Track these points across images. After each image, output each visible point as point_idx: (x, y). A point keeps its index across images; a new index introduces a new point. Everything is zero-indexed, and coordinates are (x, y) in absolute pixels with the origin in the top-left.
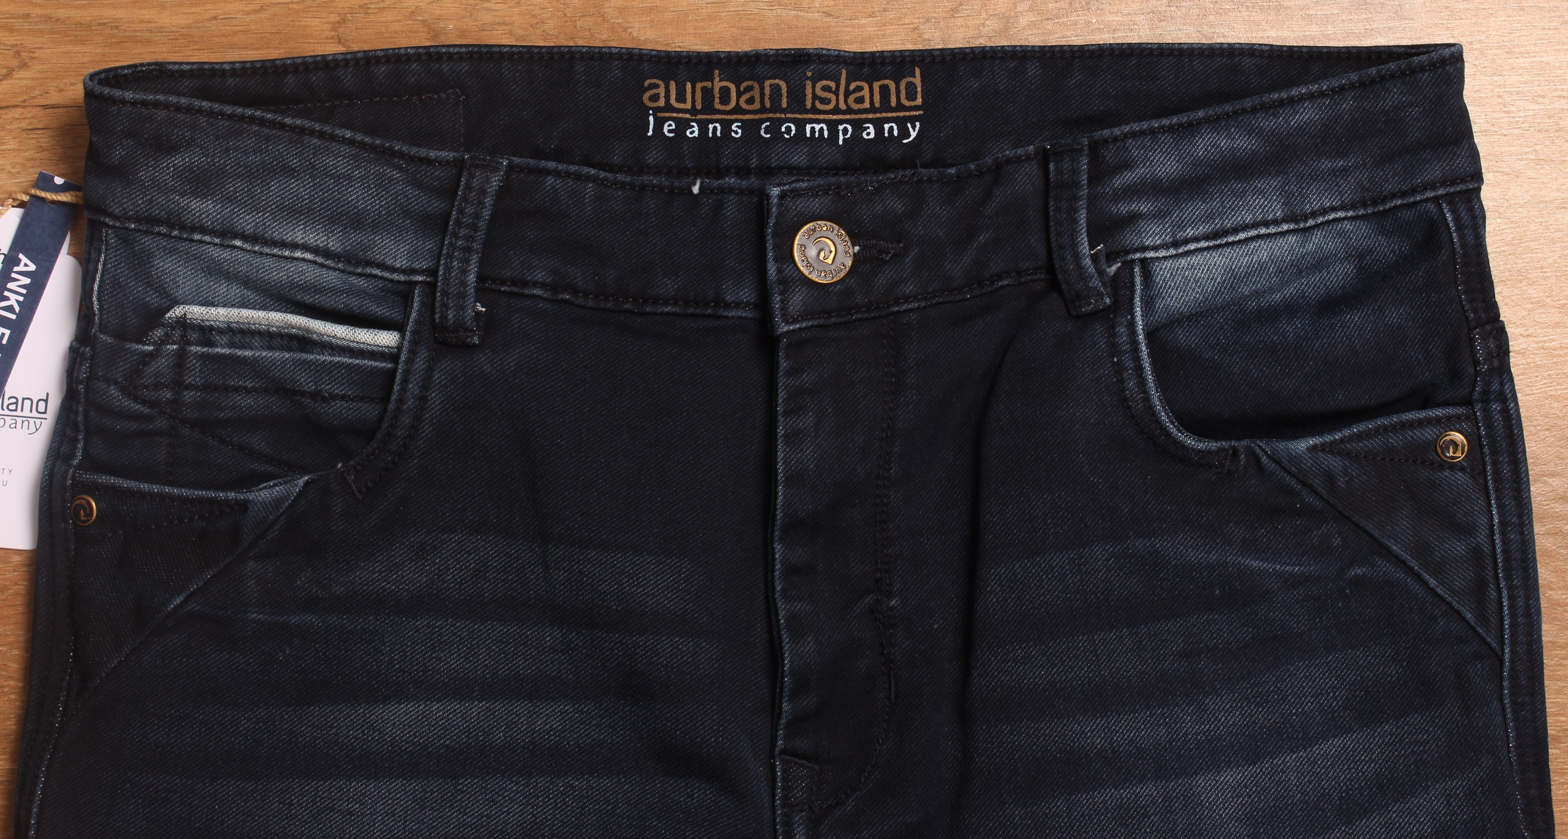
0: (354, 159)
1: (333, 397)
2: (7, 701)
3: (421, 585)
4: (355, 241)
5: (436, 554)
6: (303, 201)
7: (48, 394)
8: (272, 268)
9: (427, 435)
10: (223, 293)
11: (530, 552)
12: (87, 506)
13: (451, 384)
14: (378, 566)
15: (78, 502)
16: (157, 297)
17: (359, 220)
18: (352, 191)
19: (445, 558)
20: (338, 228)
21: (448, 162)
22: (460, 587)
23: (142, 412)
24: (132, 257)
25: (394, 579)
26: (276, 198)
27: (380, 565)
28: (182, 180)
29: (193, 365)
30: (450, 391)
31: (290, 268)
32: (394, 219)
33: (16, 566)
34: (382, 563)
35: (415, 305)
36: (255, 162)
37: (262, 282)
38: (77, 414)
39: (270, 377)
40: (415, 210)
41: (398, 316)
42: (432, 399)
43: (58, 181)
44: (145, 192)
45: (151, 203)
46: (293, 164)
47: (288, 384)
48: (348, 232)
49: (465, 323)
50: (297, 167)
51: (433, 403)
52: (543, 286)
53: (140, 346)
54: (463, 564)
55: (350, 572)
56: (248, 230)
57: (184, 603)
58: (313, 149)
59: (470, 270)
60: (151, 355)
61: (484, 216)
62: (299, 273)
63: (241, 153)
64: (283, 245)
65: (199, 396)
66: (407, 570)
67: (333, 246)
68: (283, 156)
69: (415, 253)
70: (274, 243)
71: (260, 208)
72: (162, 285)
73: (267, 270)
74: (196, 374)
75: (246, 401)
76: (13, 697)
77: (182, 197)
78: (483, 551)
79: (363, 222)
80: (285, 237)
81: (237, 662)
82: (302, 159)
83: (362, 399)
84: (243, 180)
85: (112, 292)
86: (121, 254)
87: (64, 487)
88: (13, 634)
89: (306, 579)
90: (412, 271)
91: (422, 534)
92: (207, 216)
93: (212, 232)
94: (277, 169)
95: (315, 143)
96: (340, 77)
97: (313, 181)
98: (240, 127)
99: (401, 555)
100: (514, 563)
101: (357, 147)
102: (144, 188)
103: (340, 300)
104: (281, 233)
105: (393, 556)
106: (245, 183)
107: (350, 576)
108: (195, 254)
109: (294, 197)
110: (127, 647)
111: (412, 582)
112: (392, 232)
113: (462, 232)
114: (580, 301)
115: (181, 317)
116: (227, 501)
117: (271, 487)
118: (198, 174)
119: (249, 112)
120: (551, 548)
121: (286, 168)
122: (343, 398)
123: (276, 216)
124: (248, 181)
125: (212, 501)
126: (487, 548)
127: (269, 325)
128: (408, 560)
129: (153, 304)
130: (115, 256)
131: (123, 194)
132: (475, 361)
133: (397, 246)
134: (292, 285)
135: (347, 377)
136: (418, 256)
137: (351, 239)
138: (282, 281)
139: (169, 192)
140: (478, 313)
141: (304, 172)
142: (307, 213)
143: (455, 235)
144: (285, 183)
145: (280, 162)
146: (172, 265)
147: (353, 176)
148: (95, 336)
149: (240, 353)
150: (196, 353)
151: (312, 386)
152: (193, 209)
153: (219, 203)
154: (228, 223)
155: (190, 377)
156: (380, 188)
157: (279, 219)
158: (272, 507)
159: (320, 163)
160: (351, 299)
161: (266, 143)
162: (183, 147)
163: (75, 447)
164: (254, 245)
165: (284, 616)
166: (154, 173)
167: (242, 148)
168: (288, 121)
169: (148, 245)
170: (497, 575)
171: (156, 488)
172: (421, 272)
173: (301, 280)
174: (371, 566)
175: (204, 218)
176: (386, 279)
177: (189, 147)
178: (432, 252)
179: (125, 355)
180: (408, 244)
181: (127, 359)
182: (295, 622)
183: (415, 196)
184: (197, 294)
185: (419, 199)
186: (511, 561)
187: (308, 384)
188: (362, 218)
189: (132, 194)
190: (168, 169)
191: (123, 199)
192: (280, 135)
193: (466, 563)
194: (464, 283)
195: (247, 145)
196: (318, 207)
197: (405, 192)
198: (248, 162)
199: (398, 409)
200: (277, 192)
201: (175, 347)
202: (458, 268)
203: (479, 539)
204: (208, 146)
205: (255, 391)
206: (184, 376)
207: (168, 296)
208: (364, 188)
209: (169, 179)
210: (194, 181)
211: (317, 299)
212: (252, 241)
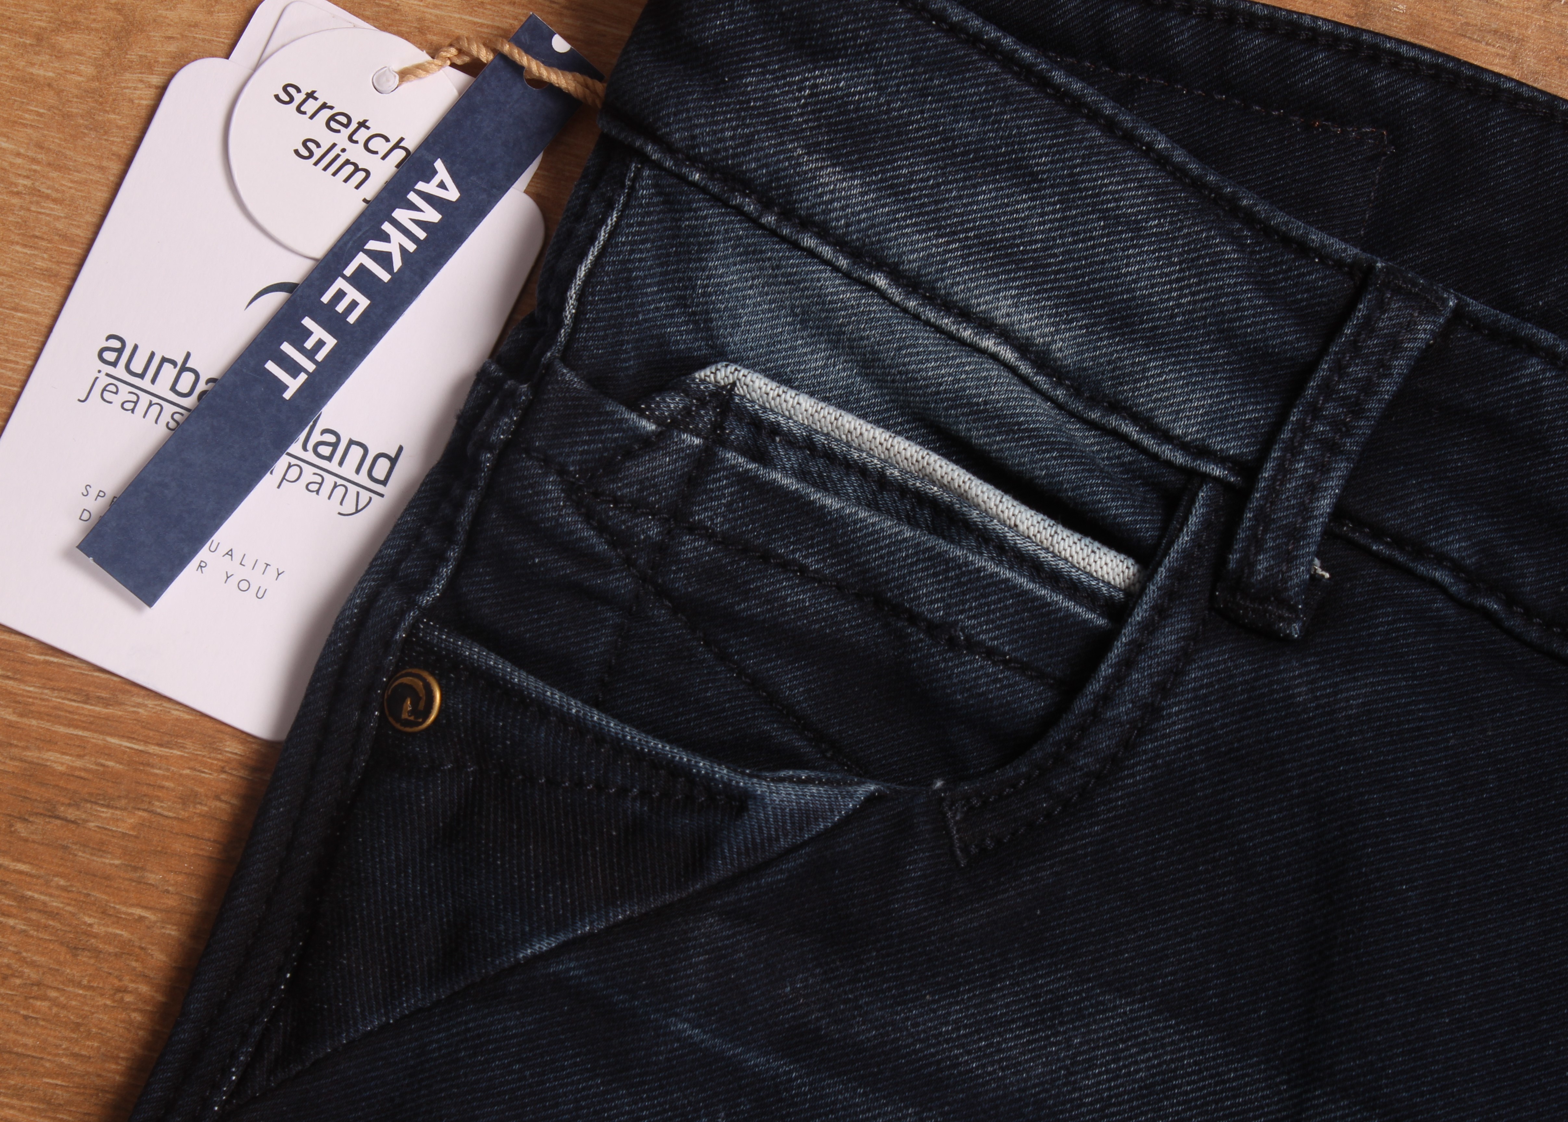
0: (1157, 194)
1: (972, 645)
2: (123, 1021)
3: (1029, 1078)
4: (1105, 355)
5: (1079, 1027)
6: (1031, 243)
7: (401, 449)
8: (930, 353)
9: (1135, 784)
10: (815, 369)
11: (1268, 1087)
12: (422, 693)
13: (1216, 701)
14: (956, 1012)
15: (406, 680)
16: (688, 332)
17: (1128, 316)
18: (1134, 256)
19: (1093, 1040)
20: (1083, 318)
21: (1339, 264)
22: (1102, 1109)
23: (593, 546)
24: (668, 238)
25: (980, 1048)
26: (982, 218)
27: (961, 1011)
28: (818, 119)
29: (718, 489)
30: (1209, 713)
31: (964, 365)
32: (1196, 338)
33: (228, 761)
34: (967, 1008)
35: (1193, 520)
36: (966, 136)
37: (900, 373)
38: (459, 506)
39: (858, 564)
40: (1246, 334)
41: (1147, 530)
42: (1170, 716)
43: (560, 45)
44: (745, 118)
45: (749, 143)
46: (1037, 165)
47: (891, 590)
48: (1098, 333)
49: (1286, 589)
50: (1044, 172)
51: (1169, 726)
52: (1456, 567)
53: (633, 416)
54: (1124, 1066)
55: (899, 1004)
56: (910, 262)
57: (553, 953)
58: (1086, 148)
59: (1326, 489)
60: (648, 443)
61: (1382, 393)
62: (979, 379)
63: (948, 107)
64: (965, 315)
65: (708, 554)
66: (1011, 1039)
67: (1060, 350)
68: (1025, 142)
69: (1220, 419)
70: (947, 306)
71: (945, 227)
72: (707, 312)
73: (918, 354)
74: (718, 508)
75: (797, 594)
76: (137, 1017)
77: (809, 154)
78: (1172, 1052)
79: (1134, 324)
80: (974, 301)
81: (616, 1107)
82: (1058, 161)
83: (1023, 668)
84: (931, 161)
85: (610, 292)
86: (651, 223)
87: (387, 644)
88: (177, 893)
89: (805, 987)
90: (1202, 452)
91: (1063, 978)
92: (843, 208)
93: (840, 244)
94: (1003, 163)
95: (1093, 139)
96: (1169, 29)
97: (1063, 210)
98: (965, 55)
99: (1007, 1005)
100: (1227, 1098)
101: (1171, 174)
102: (745, 110)
103: (1042, 460)
104: (969, 290)
105: (991, 1001)
106: (934, 169)
107: (897, 1013)
108: (791, 274)
109: (1015, 229)
110: (407, 1001)
111: (1014, 1066)
112: (1186, 361)
113: (1330, 409)
114: (1515, 623)
115: (724, 387)
116: (709, 778)
117: (800, 782)
118: (852, 120)
119: (992, 33)
120: (1319, 1097)
121: (1019, 168)
122: (990, 653)
123: (970, 255)
124: (939, 167)
125: (676, 770)
126: (1180, 1050)
127: (886, 462)
128: (1019, 1019)
129: (677, 342)
130: (640, 224)
131: (700, 108)
132: (1280, 672)
133: (1188, 394)
134: (958, 399)
135: (1012, 615)
136: (1225, 426)
137: (1099, 348)
138: (941, 384)
139: (788, 134)
140: (1315, 579)
141: (1052, 186)
142: (1032, 268)
143: (1314, 411)
144: (1008, 196)
145: (1014, 151)
146: (740, 280)
147: (1145, 229)
148: (549, 366)
149: (816, 496)
150: (733, 467)
151: (938, 610)
152: (821, 185)
153: (874, 191)
154: (875, 234)
155: (706, 510)
156: (1189, 269)
157: (974, 262)
158: (793, 823)
159: (1089, 180)
160: (1066, 465)
161: (1001, 105)
162: (845, 56)
163: (433, 571)
164: (908, 295)
165: (737, 1046)
166: (772, 88)
167: (954, 98)
168: (1058, 76)
169: (710, 225)
170: (1184, 1111)
171: (575, 707)
172: (1221, 459)
173: (980, 395)
174: (943, 1007)
175: (835, 210)
176: (1144, 450)
177: (856, 61)
178: (1256, 427)
179: (599, 423)
180: (1211, 397)
181: (601, 432)
182: (756, 1065)
183: (1255, 307)
184: (766, 354)
185: (1261, 314)
186: (1222, 1092)
187: (932, 602)
188: (1135, 315)
189: (718, 114)
190: (800, 91)
191: (698, 117)
192: (1032, 100)
193: (1130, 1065)
194: (1306, 509)
195: (964, 97)
196: (1055, 264)
197: (1237, 293)
198: (953, 130)
199: (1095, 714)
200: (986, 209)
201: (697, 441)
202: (1303, 477)
203: (1171, 1027)
204: (891, 71)
205: (820, 582)
206: (694, 504)
207: (712, 337)
208: (1158, 259)
209: (795, 109)
210: (840, 131)
211: (998, 443)
212: (907, 286)
